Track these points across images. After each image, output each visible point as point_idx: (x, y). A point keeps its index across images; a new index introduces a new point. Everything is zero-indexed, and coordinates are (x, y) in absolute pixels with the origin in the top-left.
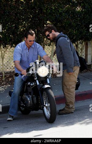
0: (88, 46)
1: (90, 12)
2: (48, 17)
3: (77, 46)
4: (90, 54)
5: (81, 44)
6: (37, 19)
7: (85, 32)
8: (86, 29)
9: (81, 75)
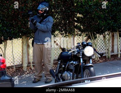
0: (115, 37)
1: (116, 5)
2: (79, 9)
3: (104, 37)
4: (116, 45)
5: (108, 35)
6: (69, 11)
7: (113, 23)
8: (113, 21)
9: (109, 63)
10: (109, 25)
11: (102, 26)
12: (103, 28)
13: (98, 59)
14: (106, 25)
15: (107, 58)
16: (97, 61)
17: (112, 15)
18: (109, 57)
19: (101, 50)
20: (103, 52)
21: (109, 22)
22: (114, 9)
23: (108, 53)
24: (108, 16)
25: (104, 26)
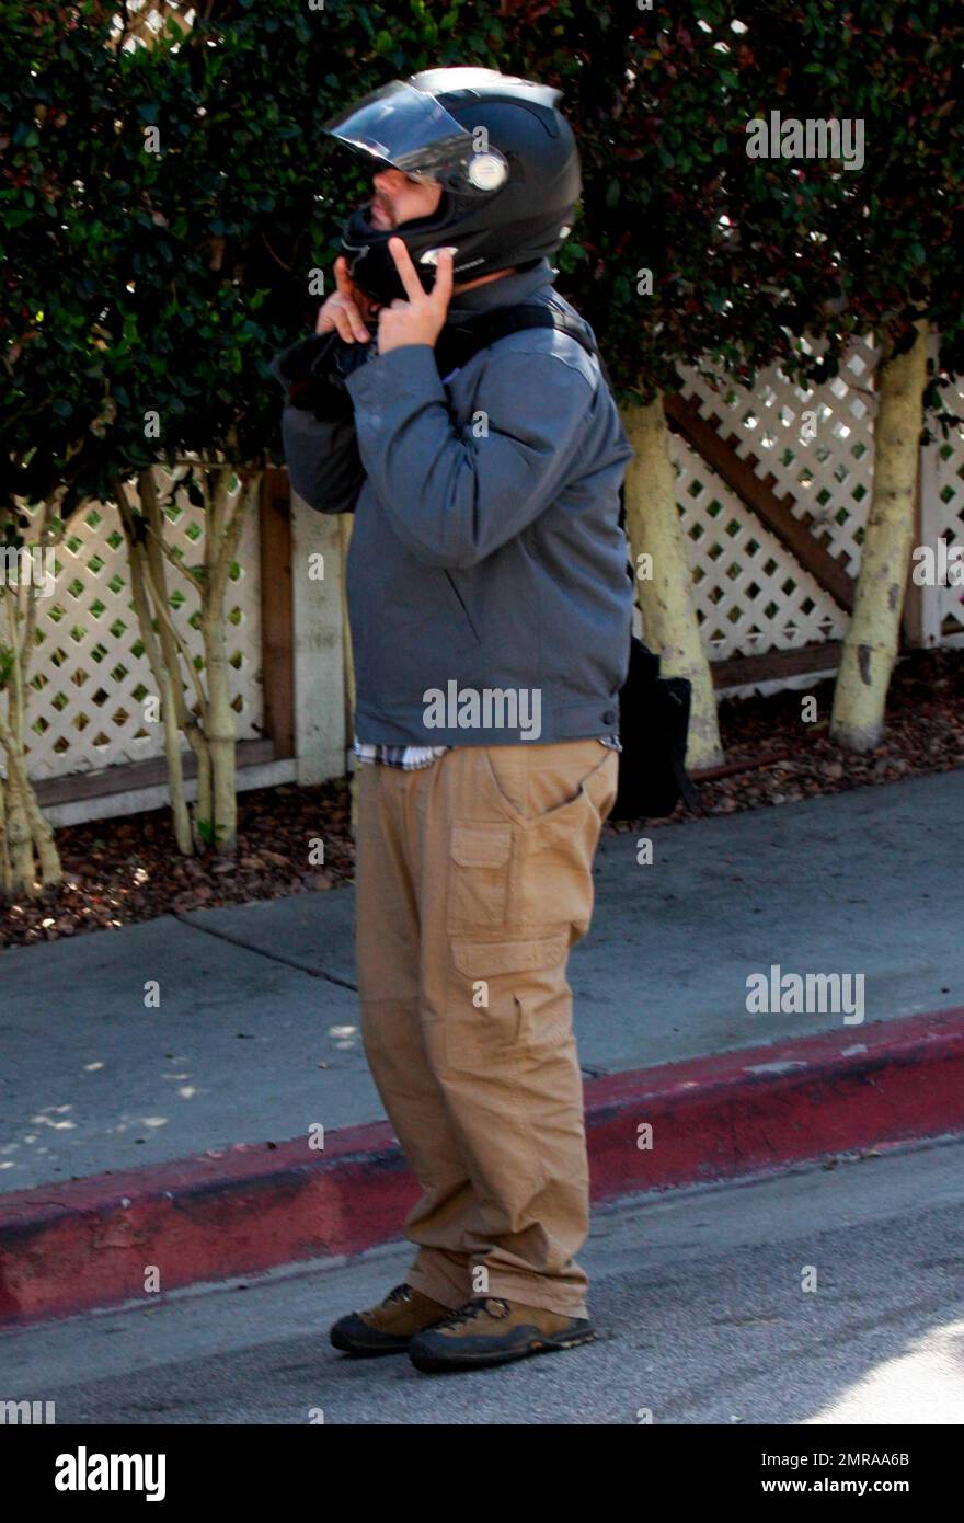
1: (301, 57)
3: (140, 531)
4: (324, 640)
5: (196, 499)
7: (250, 331)
8: (256, 302)
9: (208, 931)
10: (201, 371)
11: (95, 390)
12: (109, 418)
13: (54, 874)
14: (158, 366)
15: (184, 844)
16: (41, 908)
17: (233, 211)
18: (210, 830)
19: (101, 718)
20: (125, 746)
21: (199, 324)
22: (259, 133)
23: (203, 770)
24: (181, 236)
25: (122, 391)
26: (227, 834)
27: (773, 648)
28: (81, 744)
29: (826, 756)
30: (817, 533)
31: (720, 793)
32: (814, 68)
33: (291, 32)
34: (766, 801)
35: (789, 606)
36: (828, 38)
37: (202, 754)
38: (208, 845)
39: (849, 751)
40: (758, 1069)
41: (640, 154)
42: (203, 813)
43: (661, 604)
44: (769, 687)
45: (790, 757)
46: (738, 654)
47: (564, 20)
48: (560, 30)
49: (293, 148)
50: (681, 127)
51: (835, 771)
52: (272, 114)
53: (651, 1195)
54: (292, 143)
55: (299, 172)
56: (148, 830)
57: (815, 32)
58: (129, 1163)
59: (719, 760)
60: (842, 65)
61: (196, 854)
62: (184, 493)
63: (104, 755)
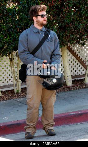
1: (27, 9)
3: (11, 60)
9: (16, 101)
12: (6, 47)
13: (1, 95)
15: (15, 93)
17: (19, 25)
18: (18, 91)
19: (8, 80)
20: (10, 83)
21: (16, 37)
22: (22, 17)
23: (17, 85)
24: (14, 27)
25: (8, 44)
26: (20, 92)
27: (80, 75)
28: (5, 82)
29: (83, 85)
30: (84, 63)
31: (72, 88)
32: (82, 12)
33: (26, 6)
34: (76, 89)
35: (81, 70)
36: (83, 9)
37: (17, 83)
38: (18, 93)
39: (86, 84)
40: (70, 114)
41: (63, 20)
42: (17, 89)
43: (66, 69)
44: (79, 79)
45: (80, 85)
46: (76, 75)
47: (55, 6)
48: (55, 7)
49: (26, 19)
50: (68, 18)
51: (84, 86)
52: (24, 15)
53: (58, 127)
54: (26, 18)
55: (26, 21)
56: (12, 91)
57: (82, 8)
58: (3, 122)
59: (72, 85)
60: (85, 12)
61: (16, 94)
62: (16, 56)
63: (8, 84)
